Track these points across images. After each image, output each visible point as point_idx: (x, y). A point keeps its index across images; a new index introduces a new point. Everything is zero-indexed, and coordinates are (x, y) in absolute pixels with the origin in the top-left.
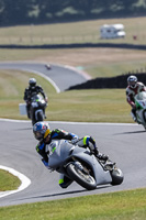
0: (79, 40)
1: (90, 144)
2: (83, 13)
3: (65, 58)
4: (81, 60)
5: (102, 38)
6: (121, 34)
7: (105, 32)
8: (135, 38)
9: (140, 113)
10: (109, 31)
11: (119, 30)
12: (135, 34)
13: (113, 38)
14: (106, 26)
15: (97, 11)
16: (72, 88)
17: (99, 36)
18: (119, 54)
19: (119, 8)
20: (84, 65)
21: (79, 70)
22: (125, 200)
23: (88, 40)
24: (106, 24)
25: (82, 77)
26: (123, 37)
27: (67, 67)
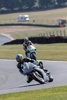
0: (8, 22)
1: (41, 64)
2: (10, 10)
3: (2, 30)
4: (9, 31)
5: (19, 21)
6: (27, 19)
7: (20, 18)
8: (34, 21)
9: (29, 54)
10: (22, 18)
11: (27, 18)
12: (34, 19)
13: (24, 21)
14: (21, 16)
15: (16, 9)
16: (5, 44)
17: (17, 20)
18: (26, 29)
19: (27, 8)
20: (10, 33)
21: (8, 35)
22: (30, 95)
23: (13, 22)
24: (20, 15)
25: (10, 39)
26: (28, 20)
27: (3, 34)
